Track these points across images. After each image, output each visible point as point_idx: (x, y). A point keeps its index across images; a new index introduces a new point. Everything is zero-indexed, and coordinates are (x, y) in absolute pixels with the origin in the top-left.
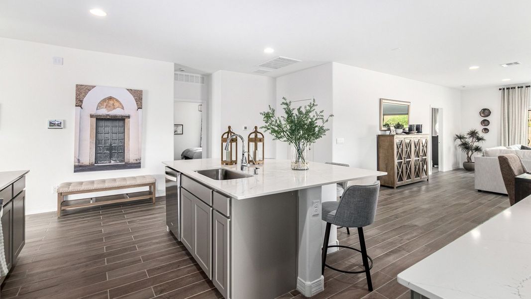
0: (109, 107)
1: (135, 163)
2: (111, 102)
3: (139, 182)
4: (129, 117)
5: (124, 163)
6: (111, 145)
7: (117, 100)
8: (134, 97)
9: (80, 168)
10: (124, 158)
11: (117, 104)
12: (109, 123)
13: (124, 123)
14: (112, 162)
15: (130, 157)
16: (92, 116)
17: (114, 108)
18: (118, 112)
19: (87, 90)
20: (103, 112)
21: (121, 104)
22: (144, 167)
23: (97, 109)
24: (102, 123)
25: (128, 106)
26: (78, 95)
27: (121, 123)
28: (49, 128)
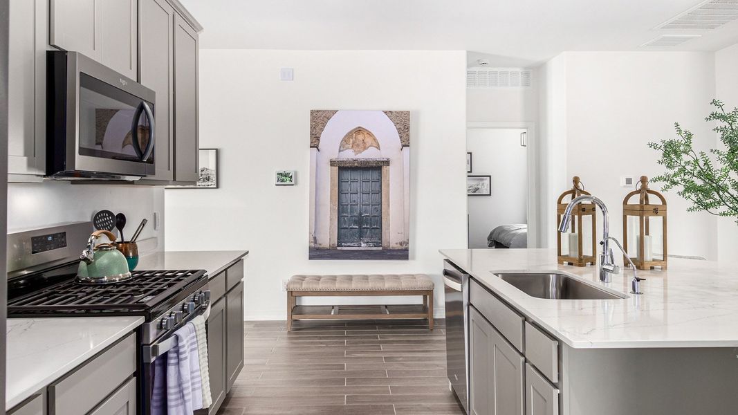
0: (358, 145)
1: (398, 250)
2: (360, 137)
3: (404, 285)
4: (387, 163)
5: (381, 248)
6: (361, 214)
7: (369, 133)
8: (396, 124)
9: (317, 253)
10: (381, 239)
11: (369, 140)
12: (357, 176)
13: (381, 173)
14: (363, 245)
15: (392, 237)
16: (332, 163)
17: (365, 148)
18: (370, 154)
19: (326, 119)
20: (349, 155)
21: (375, 139)
22: (414, 258)
23: (340, 151)
24: (347, 175)
25: (386, 144)
26: (313, 128)
27: (375, 175)
28: (276, 185)
